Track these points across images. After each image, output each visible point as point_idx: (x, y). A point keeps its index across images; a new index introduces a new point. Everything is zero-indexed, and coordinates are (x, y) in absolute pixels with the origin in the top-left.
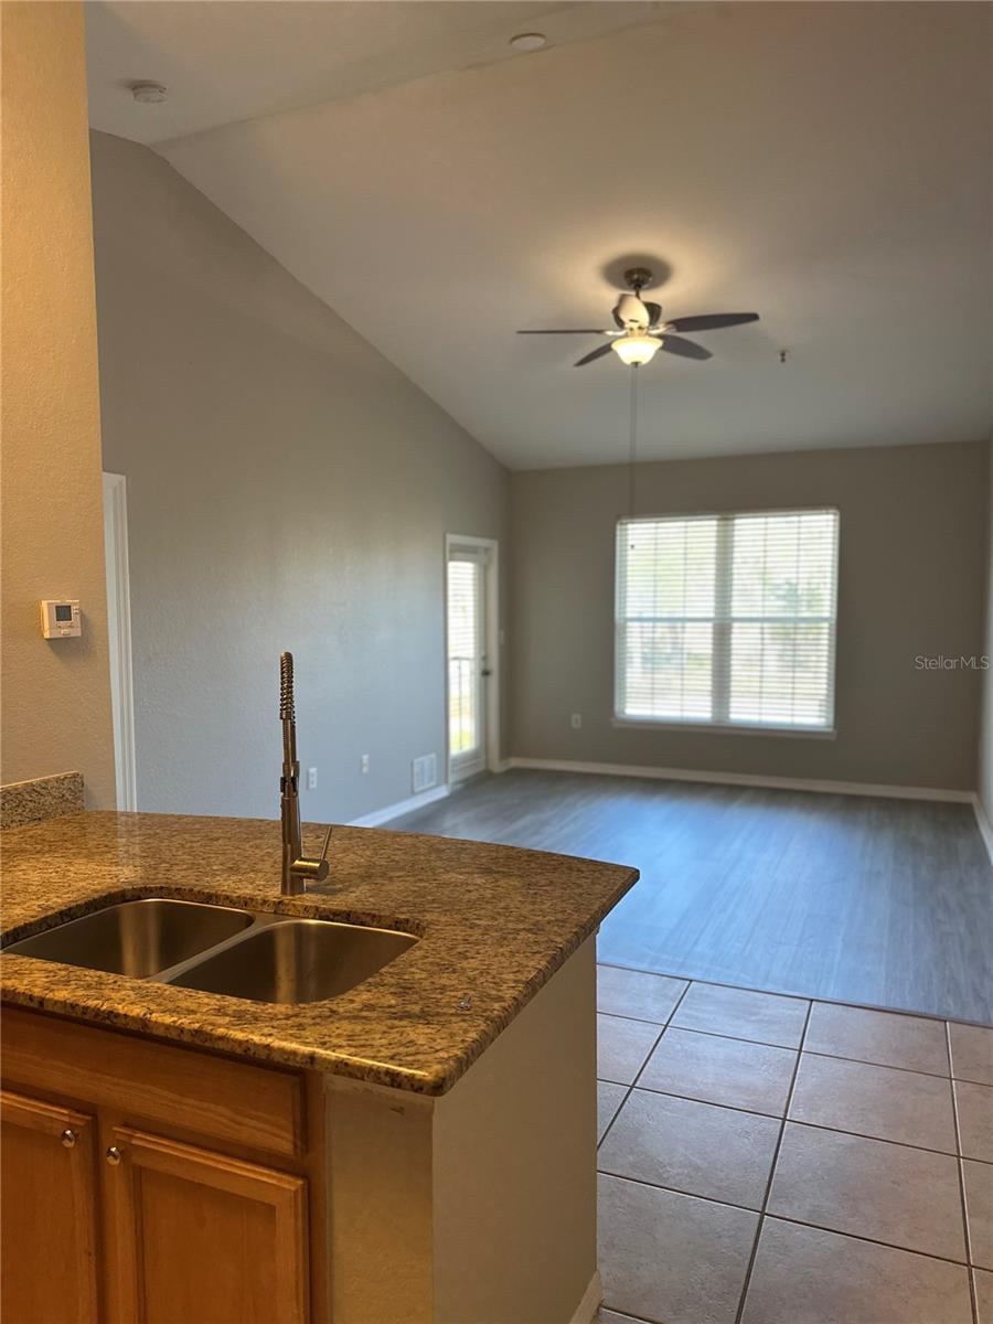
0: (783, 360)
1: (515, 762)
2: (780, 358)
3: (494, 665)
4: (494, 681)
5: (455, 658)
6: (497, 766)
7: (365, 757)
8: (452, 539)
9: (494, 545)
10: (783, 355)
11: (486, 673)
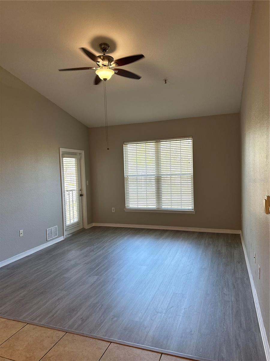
0: (166, 83)
1: (94, 224)
2: (165, 82)
3: (84, 192)
4: (85, 197)
5: (67, 191)
6: (87, 227)
7: (21, 231)
8: (62, 150)
9: (83, 152)
10: (166, 81)
11: (81, 195)
